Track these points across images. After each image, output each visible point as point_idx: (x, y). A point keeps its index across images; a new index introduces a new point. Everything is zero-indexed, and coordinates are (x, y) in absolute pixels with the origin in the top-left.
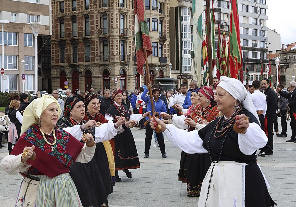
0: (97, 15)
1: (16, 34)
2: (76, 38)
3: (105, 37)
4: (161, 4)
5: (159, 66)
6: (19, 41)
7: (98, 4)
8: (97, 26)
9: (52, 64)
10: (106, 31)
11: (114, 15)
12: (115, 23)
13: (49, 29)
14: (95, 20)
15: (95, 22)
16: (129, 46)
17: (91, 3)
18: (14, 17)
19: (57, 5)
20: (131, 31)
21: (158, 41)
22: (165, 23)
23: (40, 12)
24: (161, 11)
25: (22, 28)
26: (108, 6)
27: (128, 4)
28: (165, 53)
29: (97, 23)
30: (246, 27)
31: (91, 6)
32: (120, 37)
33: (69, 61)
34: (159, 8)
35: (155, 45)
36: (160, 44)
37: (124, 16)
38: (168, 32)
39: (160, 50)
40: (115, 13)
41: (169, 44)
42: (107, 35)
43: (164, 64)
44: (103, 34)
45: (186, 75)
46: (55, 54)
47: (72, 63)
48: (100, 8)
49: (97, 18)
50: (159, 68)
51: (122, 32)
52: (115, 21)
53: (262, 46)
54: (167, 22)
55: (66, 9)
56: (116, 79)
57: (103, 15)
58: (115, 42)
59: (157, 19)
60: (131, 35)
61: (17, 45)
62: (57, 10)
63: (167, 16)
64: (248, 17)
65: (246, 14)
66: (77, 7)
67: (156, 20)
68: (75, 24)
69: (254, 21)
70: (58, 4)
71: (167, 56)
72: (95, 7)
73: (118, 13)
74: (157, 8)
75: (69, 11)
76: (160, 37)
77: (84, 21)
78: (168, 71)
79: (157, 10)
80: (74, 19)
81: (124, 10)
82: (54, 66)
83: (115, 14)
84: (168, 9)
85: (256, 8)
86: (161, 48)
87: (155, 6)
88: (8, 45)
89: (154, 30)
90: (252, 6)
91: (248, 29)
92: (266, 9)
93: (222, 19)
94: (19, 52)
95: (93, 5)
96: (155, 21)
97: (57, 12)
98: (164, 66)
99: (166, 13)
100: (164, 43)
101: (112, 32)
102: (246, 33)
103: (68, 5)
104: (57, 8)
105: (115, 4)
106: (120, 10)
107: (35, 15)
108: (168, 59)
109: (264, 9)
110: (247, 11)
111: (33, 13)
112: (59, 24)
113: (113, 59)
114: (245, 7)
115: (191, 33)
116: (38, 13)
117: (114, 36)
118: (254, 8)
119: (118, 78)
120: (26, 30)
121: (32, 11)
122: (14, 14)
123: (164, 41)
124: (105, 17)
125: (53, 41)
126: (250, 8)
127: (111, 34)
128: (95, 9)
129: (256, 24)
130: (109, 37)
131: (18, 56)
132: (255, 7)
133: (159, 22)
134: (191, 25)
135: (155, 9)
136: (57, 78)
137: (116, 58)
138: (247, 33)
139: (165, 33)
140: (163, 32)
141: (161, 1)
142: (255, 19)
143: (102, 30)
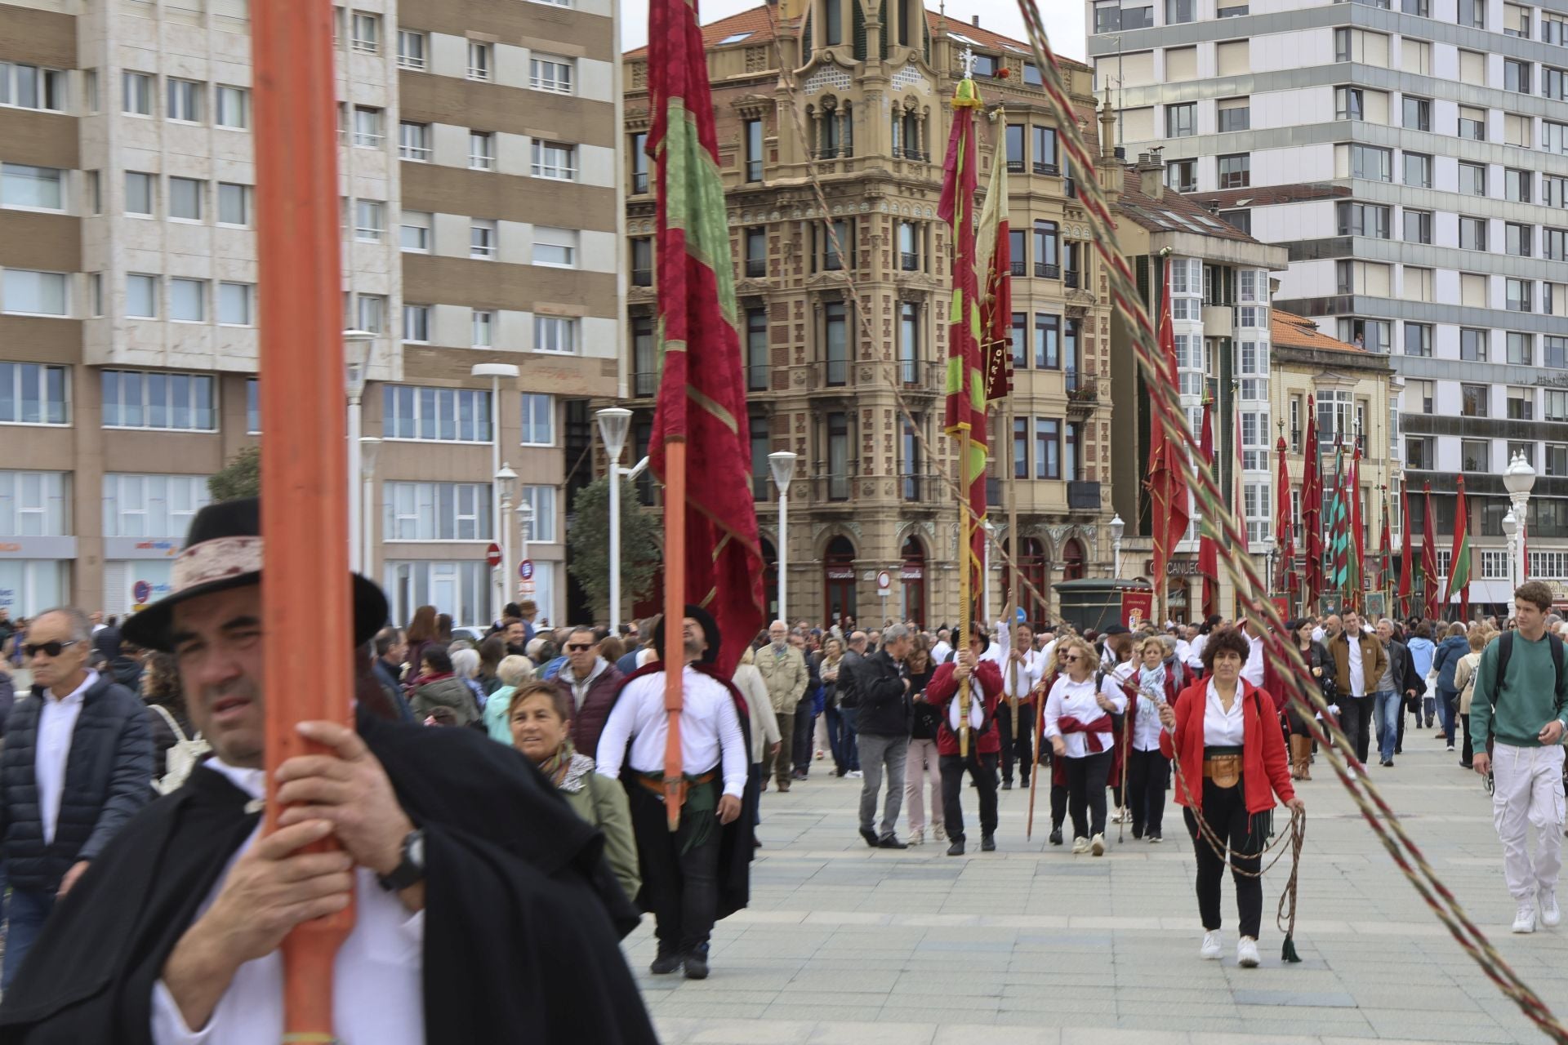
0: (799, 304)
3: (836, 400)
4: (1074, 246)
5: (1065, 519)
7: (805, 253)
8: (800, 349)
10: (841, 371)
11: (876, 304)
12: (878, 339)
14: (792, 322)
15: (793, 333)
17: (775, 250)
21: (1060, 411)
22: (1092, 330)
24: (1072, 281)
26: (847, 264)
27: (934, 254)
28: (1092, 464)
29: (799, 338)
31: (775, 263)
32: (900, 398)
34: (1064, 265)
35: (1050, 428)
36: (1069, 423)
37: (915, 307)
38: (1104, 372)
39: (1067, 450)
40: (877, 296)
41: (1109, 422)
42: (846, 391)
43: (1087, 511)
44: (829, 385)
45: (1182, 558)
48: (814, 270)
49: (799, 315)
50: (1064, 527)
51: (907, 377)
53: (1557, 414)
54: (1099, 326)
56: (882, 581)
57: (828, 306)
58: (878, 418)
59: (1058, 317)
60: (945, 387)
63: (1099, 301)
64: (1485, 276)
65: (1478, 262)
67: (1053, 321)
69: (1515, 294)
71: (1099, 477)
72: (791, 267)
74: (1057, 267)
76: (1069, 393)
78: (1104, 542)
79: (1057, 276)
81: (915, 281)
83: (881, 300)
85: (1526, 230)
86: (1076, 441)
87: (1050, 260)
89: (1044, 366)
90: (1507, 224)
91: (1485, 332)
93: (1358, 289)
95: (781, 257)
96: (1049, 324)
98: (1087, 520)
99: (1097, 289)
100: (1089, 421)
101: (868, 377)
102: (1478, 354)
105: (877, 259)
106: (900, 282)
108: (1106, 491)
110: (1482, 245)
113: (870, 491)
114: (1470, 227)
115: (1209, 371)
117: (872, 394)
118: (1518, 228)
119: (889, 572)
123: (1088, 412)
124: (835, 311)
126: (1497, 233)
127: (862, 386)
128: (792, 277)
129: (1526, 305)
130: (854, 398)
132: (1520, 225)
133: (1065, 326)
134: (1206, 337)
135: (1046, 272)
137: (882, 486)
138: (1482, 351)
139: (1091, 373)
140: (1084, 371)
141: (1075, 235)
142: (1522, 282)
143: (825, 369)
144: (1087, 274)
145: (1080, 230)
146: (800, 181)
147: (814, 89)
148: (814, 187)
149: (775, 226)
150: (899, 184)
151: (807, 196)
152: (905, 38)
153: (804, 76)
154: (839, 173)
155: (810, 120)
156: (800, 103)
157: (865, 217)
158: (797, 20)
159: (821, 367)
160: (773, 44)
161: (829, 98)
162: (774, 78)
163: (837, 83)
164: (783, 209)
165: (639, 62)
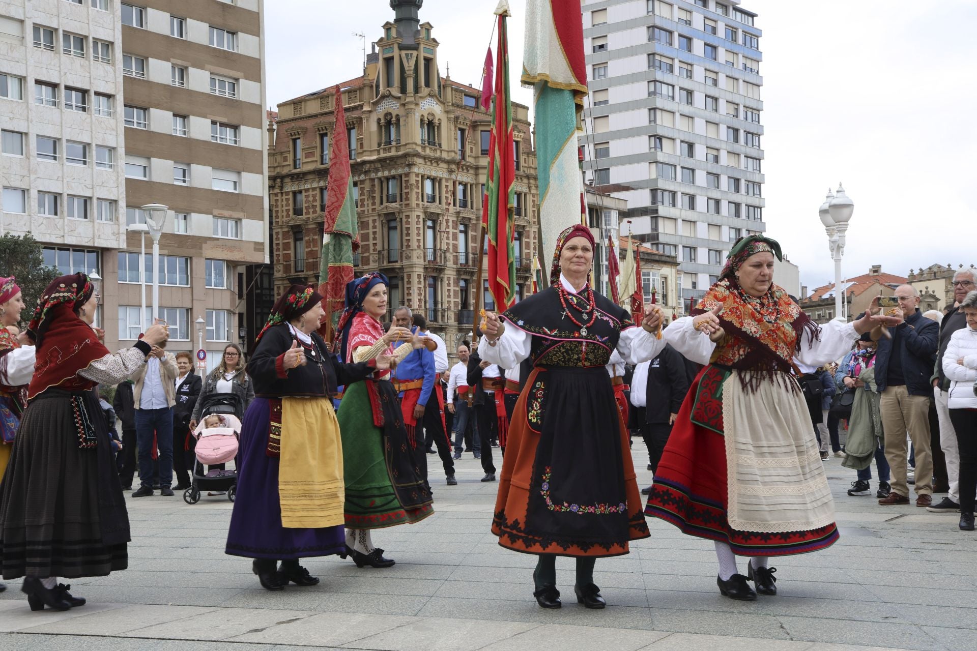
0: (374, 221)
1: (187, 260)
3: (393, 269)
4: (519, 195)
6: (194, 276)
7: (377, 195)
8: (375, 244)
10: (395, 255)
11: (413, 219)
12: (414, 237)
13: (263, 250)
14: (371, 231)
15: (371, 236)
16: (445, 288)
17: (362, 194)
18: (182, 222)
19: (287, 200)
20: (450, 256)
22: (528, 237)
23: (243, 211)
24: (518, 213)
25: (200, 248)
26: (398, 199)
27: (444, 195)
29: (375, 239)
30: (716, 247)
31: (362, 200)
32: (426, 268)
37: (434, 222)
40: (413, 215)
42: (398, 265)
44: (389, 262)
48: (382, 203)
49: (374, 227)
51: (430, 257)
52: (414, 232)
54: (532, 235)
55: (307, 208)
57: (389, 221)
58: (415, 279)
60: (450, 264)
61: (189, 286)
62: (288, 211)
63: (532, 223)
64: (719, 226)
65: (716, 219)
69: (733, 235)
70: (291, 196)
72: (370, 202)
73: (422, 216)
75: (314, 212)
81: (434, 208)
83: (415, 217)
84: (534, 206)
85: (738, 206)
88: (166, 285)
90: (729, 202)
91: (720, 252)
92: (761, 208)
93: (661, 230)
94: (192, 300)
95: (365, 197)
97: (288, 215)
99: (530, 217)
100: (527, 283)
101: (408, 258)
102: (716, 262)
103: (311, 199)
104: (288, 205)
105: (413, 196)
106: (425, 208)
107: (231, 218)
109: (758, 207)
110: (718, 211)
111: (226, 213)
112: (291, 241)
114: (712, 203)
116: (236, 215)
117: (411, 266)
120: (209, 251)
121: (223, 208)
122: (181, 216)
123: (526, 278)
124: (393, 224)
125: (278, 279)
126: (724, 205)
127: (405, 262)
128: (371, 207)
130: (402, 268)
131: (191, 309)
132: (735, 203)
139: (528, 259)
140: (524, 257)
141: (519, 189)
142: (736, 229)
143: (387, 254)
144: (525, 209)
145: (522, 187)
146: (374, 157)
147: (381, 110)
148: (381, 161)
149: (362, 182)
150: (424, 158)
151: (378, 165)
152: (427, 84)
153: (375, 104)
154: (393, 153)
155: (380, 126)
156: (374, 118)
157: (407, 175)
158: (373, 77)
159: (385, 253)
160: (361, 89)
161: (388, 114)
162: (362, 106)
163: (393, 107)
164: (366, 173)
165: (297, 103)
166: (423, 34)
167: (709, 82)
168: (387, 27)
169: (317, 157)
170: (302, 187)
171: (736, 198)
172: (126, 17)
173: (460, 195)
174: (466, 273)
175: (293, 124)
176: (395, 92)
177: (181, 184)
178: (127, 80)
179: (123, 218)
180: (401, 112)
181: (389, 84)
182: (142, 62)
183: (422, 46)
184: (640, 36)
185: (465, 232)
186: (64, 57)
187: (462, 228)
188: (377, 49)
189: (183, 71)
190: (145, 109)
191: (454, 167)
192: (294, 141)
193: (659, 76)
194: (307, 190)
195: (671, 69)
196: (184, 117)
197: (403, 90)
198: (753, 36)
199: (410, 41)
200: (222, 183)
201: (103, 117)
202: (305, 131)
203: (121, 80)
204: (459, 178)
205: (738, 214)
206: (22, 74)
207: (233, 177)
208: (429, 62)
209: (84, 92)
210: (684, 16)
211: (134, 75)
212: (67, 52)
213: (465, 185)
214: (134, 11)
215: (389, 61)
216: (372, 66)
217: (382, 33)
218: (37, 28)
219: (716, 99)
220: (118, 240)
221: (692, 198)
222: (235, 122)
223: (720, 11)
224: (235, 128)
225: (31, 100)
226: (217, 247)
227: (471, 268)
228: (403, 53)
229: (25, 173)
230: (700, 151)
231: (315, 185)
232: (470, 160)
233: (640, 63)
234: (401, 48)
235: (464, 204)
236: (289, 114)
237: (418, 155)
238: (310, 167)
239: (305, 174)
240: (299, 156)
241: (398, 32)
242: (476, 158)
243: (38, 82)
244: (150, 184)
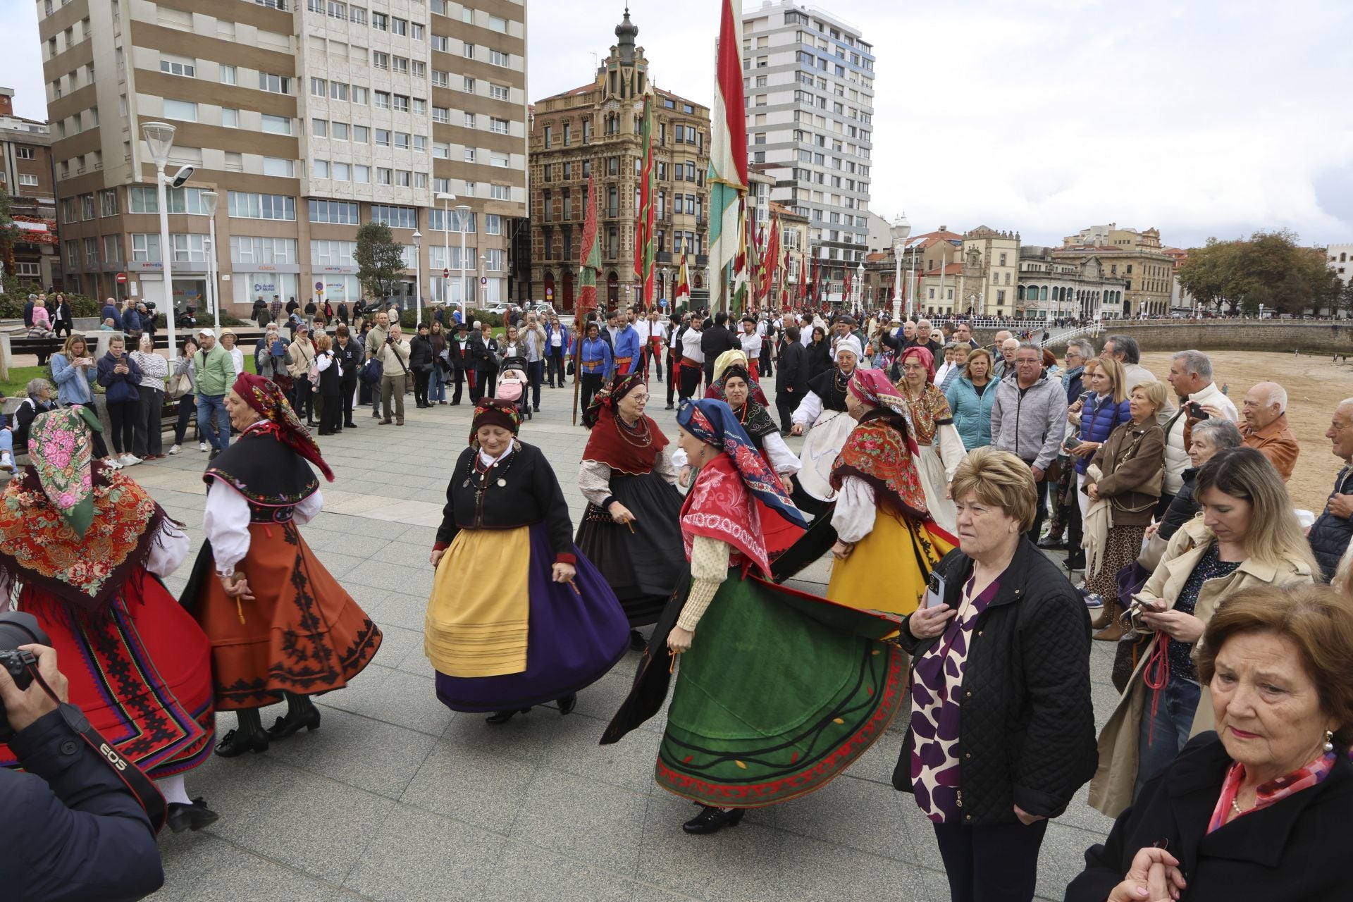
0: (600, 188)
1: (473, 215)
2: (569, 222)
3: (612, 222)
4: (701, 172)
5: (695, 269)
6: (478, 226)
7: (603, 169)
8: (600, 204)
9: (533, 261)
10: (615, 212)
11: (627, 188)
12: (627, 201)
13: (524, 208)
14: (598, 194)
15: (598, 198)
17: (593, 168)
18: (470, 188)
21: (694, 230)
22: (706, 202)
23: (511, 181)
24: (700, 184)
25: (482, 206)
26: (617, 173)
28: (705, 250)
29: (600, 200)
32: (635, 222)
33: (558, 257)
34: (697, 178)
35: (690, 236)
36: (697, 235)
39: (696, 244)
40: (628, 185)
42: (616, 219)
43: (703, 265)
44: (610, 217)
46: (537, 246)
47: (562, 260)
48: (606, 176)
49: (600, 192)
50: (694, 271)
52: (627, 196)
53: (859, 242)
55: (555, 177)
56: (628, 288)
57: (610, 188)
58: (627, 230)
59: (694, 196)
61: (475, 233)
62: (540, 178)
64: (839, 196)
65: (837, 191)
66: (571, 173)
68: (567, 200)
70: (543, 168)
72: (598, 174)
73: (633, 185)
74: (694, 178)
75: (559, 180)
76: (697, 224)
77: (581, 196)
80: (566, 192)
82: (535, 265)
85: (851, 182)
86: (700, 241)
87: (692, 175)
89: (688, 213)
90: (846, 179)
91: (838, 214)
92: (868, 184)
94: (477, 241)
96: (691, 198)
97: (540, 182)
98: (702, 269)
100: (704, 234)
101: (623, 215)
102: (836, 221)
103: (557, 170)
104: (540, 174)
105: (628, 171)
106: (636, 180)
107: (503, 185)
109: (866, 184)
110: (838, 186)
111: (500, 182)
112: (543, 200)
113: (623, 256)
114: (835, 179)
116: (507, 184)
117: (625, 221)
119: (630, 285)
120: (488, 209)
121: (497, 179)
122: (469, 184)
123: (704, 231)
124: (613, 190)
125: (534, 226)
126: (843, 181)
127: (621, 218)
128: (598, 178)
129: (851, 206)
130: (618, 222)
133: (697, 200)
135: (690, 179)
136: (539, 283)
137: (628, 254)
139: (706, 217)
140: (703, 216)
141: (701, 168)
143: (609, 211)
144: (705, 182)
146: (601, 143)
147: (607, 109)
148: (606, 145)
149: (593, 160)
150: (636, 144)
151: (604, 148)
152: (640, 91)
153: (603, 104)
154: (615, 140)
155: (606, 121)
156: (602, 114)
157: (624, 156)
158: (602, 84)
159: (607, 211)
160: (593, 93)
161: (611, 112)
162: (593, 106)
163: (615, 107)
164: (595, 153)
165: (548, 102)
166: (638, 56)
167: (838, 93)
168: (613, 49)
169: (562, 141)
170: (551, 162)
171: (852, 176)
172: (434, 44)
173: (660, 171)
174: (663, 226)
175: (546, 117)
176: (617, 96)
177: (470, 161)
178: (435, 89)
179: (432, 187)
180: (621, 111)
181: (613, 90)
182: (445, 76)
183: (637, 64)
184: (791, 57)
185: (663, 197)
186: (393, 74)
187: (661, 194)
188: (605, 65)
189: (471, 82)
190: (446, 109)
191: (656, 151)
192: (546, 128)
193: (803, 86)
194: (554, 164)
195: (811, 82)
196: (472, 115)
197: (623, 95)
198: (869, 61)
199: (628, 60)
200: (497, 161)
201: (418, 115)
202: (554, 121)
203: (430, 89)
204: (660, 159)
205: (852, 188)
206: (366, 86)
207: (504, 157)
208: (641, 75)
209: (406, 98)
210: (822, 44)
211: (439, 85)
212: (395, 70)
213: (664, 164)
214: (440, 40)
215: (613, 74)
216: (602, 75)
217: (609, 54)
218: (376, 53)
219: (841, 106)
220: (429, 201)
221: (821, 176)
222: (506, 118)
223: (847, 42)
224: (507, 122)
225: (373, 104)
226: (494, 206)
227: (666, 222)
228: (624, 68)
229: (369, 155)
230: (829, 143)
231: (560, 161)
232: (668, 146)
233: (790, 77)
234: (622, 65)
235: (663, 178)
236: (542, 109)
237: (632, 142)
238: (557, 148)
239: (553, 153)
240: (549, 139)
241: (620, 54)
242: (672, 144)
243: (377, 92)
244: (449, 162)
